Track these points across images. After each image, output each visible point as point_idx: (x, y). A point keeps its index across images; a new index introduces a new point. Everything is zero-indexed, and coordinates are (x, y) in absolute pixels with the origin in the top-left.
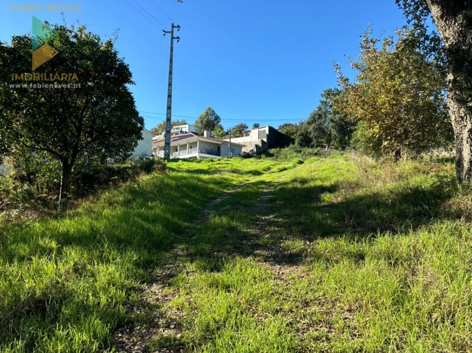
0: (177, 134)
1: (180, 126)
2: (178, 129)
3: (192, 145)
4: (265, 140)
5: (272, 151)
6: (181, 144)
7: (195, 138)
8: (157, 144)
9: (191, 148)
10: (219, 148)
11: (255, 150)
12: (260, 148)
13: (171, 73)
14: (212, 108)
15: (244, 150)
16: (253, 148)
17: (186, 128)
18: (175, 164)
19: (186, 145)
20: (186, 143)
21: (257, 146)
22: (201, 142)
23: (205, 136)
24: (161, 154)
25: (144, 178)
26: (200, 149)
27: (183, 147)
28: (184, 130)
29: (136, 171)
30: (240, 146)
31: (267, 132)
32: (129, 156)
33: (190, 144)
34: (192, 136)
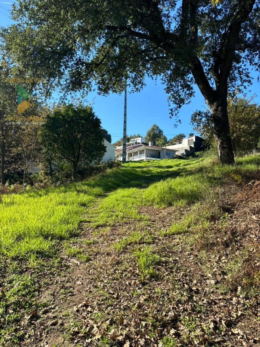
0: (133, 145)
1: (135, 139)
2: (134, 141)
3: (141, 152)
4: (193, 146)
5: (197, 153)
6: (134, 152)
7: (143, 147)
8: (119, 153)
9: (141, 154)
10: (159, 153)
11: (185, 153)
12: (188, 151)
13: (125, 107)
14: (157, 125)
15: (177, 153)
16: (183, 152)
17: (139, 140)
18: (127, 164)
19: (137, 152)
20: (137, 150)
21: (186, 151)
22: (147, 149)
23: (150, 145)
24: (121, 159)
25: (109, 171)
26: (146, 154)
27: (136, 154)
28: (138, 141)
29: (105, 168)
30: (174, 151)
31: (194, 140)
32: (101, 160)
33: (140, 151)
34: (141, 146)
